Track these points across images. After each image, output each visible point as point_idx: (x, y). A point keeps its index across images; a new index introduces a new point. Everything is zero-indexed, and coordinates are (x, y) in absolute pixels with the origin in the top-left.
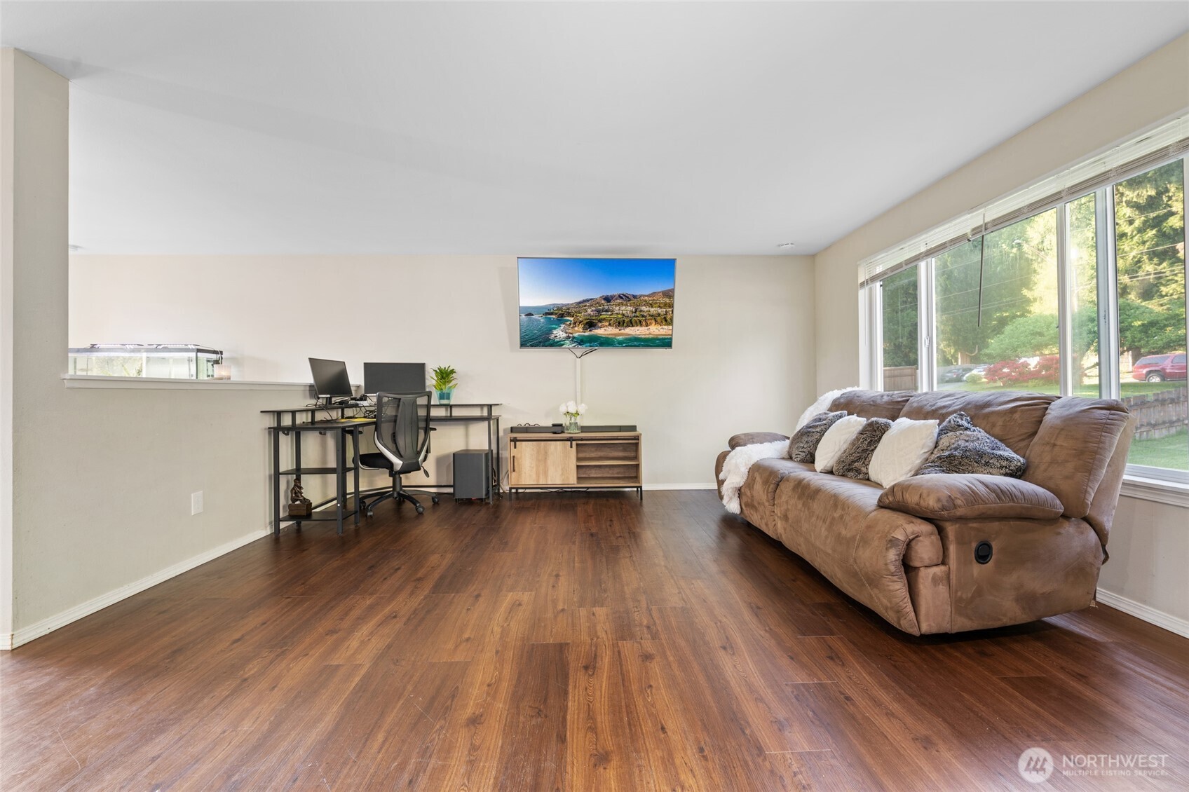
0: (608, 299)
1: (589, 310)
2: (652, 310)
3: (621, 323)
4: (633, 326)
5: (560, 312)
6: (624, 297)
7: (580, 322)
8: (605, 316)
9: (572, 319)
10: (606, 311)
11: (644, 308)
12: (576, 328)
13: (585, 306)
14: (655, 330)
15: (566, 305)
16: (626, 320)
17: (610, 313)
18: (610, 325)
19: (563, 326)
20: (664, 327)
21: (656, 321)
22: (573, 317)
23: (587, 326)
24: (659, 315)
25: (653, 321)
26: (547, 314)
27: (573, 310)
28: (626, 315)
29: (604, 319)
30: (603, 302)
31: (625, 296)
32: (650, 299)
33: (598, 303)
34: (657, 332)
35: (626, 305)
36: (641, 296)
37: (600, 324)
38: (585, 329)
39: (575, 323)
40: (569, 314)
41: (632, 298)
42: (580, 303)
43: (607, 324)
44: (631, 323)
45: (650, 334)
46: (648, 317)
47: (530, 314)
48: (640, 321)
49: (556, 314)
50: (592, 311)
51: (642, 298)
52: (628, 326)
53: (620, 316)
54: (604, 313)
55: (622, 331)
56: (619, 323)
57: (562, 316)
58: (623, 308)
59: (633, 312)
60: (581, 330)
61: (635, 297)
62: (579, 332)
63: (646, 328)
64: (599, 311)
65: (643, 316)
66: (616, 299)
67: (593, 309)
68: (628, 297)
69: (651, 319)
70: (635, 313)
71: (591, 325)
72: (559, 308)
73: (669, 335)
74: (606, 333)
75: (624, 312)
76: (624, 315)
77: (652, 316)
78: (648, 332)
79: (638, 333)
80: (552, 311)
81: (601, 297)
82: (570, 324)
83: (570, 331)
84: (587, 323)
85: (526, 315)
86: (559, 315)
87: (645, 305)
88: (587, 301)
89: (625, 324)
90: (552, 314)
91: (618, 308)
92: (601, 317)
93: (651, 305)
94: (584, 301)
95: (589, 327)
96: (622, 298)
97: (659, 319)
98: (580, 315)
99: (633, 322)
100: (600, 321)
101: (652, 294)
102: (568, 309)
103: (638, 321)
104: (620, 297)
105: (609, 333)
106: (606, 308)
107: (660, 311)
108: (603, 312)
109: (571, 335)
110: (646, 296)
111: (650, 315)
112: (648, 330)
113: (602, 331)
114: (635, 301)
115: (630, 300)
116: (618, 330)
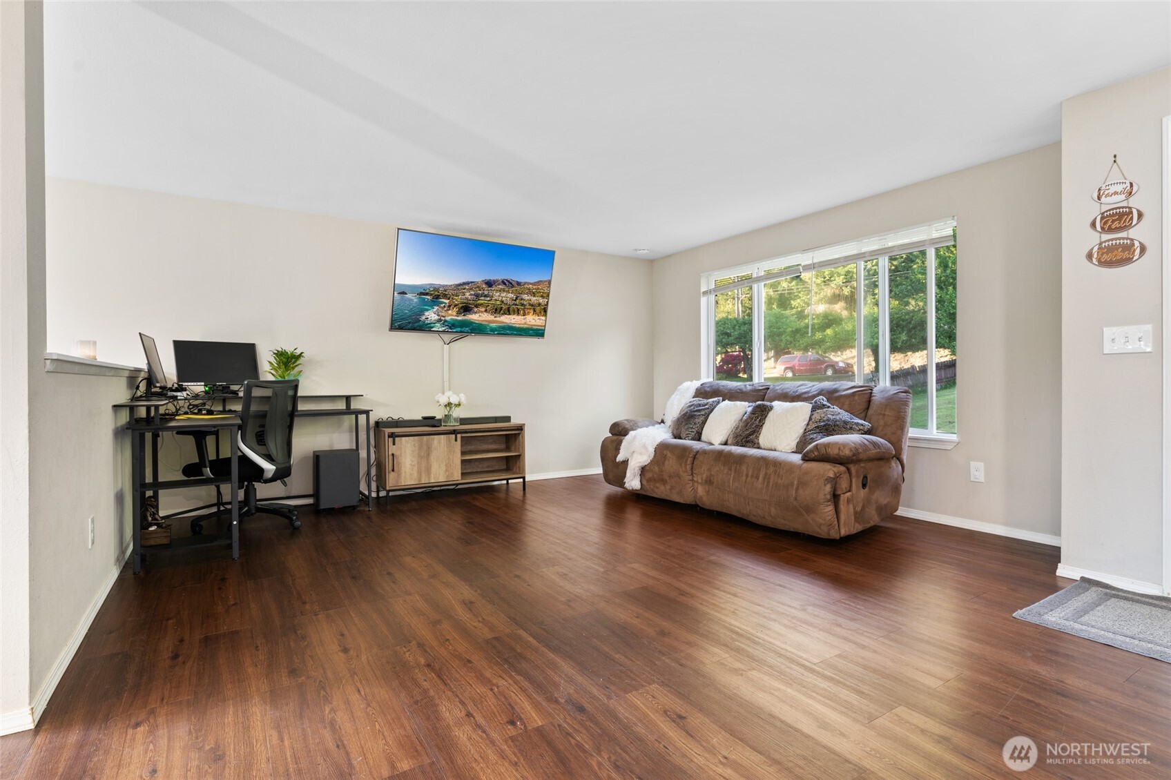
0: (489, 284)
1: (467, 294)
2: (534, 300)
3: (498, 310)
4: (510, 314)
5: (436, 293)
6: (507, 283)
7: (455, 306)
8: (483, 302)
9: (447, 301)
10: (486, 296)
11: (526, 297)
12: (450, 312)
13: (464, 289)
14: (532, 320)
15: (443, 286)
16: (504, 307)
17: (488, 299)
18: (486, 311)
19: (436, 308)
20: (541, 318)
21: (534, 311)
22: (449, 299)
23: (462, 311)
24: (539, 304)
25: (532, 311)
26: (422, 294)
27: (451, 292)
28: (505, 302)
29: (481, 304)
30: (484, 286)
31: (508, 281)
32: (534, 287)
33: (478, 287)
34: (533, 322)
35: (508, 292)
36: (525, 283)
37: (476, 309)
38: (459, 313)
39: (449, 306)
40: (445, 296)
41: (516, 285)
42: (460, 285)
43: (483, 309)
44: (509, 311)
45: (525, 323)
46: (528, 307)
47: (404, 293)
48: (518, 310)
49: (431, 295)
50: (471, 295)
51: (526, 286)
52: (505, 314)
53: (498, 303)
54: (482, 298)
55: (498, 319)
56: (496, 310)
57: (438, 297)
58: (504, 294)
59: (513, 300)
60: (455, 314)
61: (519, 284)
62: (452, 315)
63: (523, 317)
64: (477, 296)
65: (522, 305)
66: (499, 285)
67: (472, 293)
68: (511, 283)
69: (530, 309)
70: (515, 300)
71: (466, 309)
72: (436, 289)
73: (541, 326)
74: (480, 319)
75: (504, 299)
76: (502, 302)
77: (532, 305)
78: (523, 321)
79: (513, 321)
80: (428, 291)
81: (483, 281)
82: (445, 306)
83: (443, 314)
84: (462, 307)
85: (399, 293)
86: (434, 295)
87: (527, 294)
88: (468, 283)
89: (502, 312)
90: (427, 294)
91: (498, 294)
92: (479, 302)
93: (534, 293)
94: (464, 284)
95: (464, 312)
96: (505, 284)
97: (538, 309)
98: (456, 298)
99: (511, 309)
100: (477, 306)
101: (538, 282)
102: (445, 291)
103: (516, 310)
104: (503, 282)
105: (482, 319)
106: (486, 293)
107: (541, 301)
108: (481, 296)
109: (443, 319)
110: (531, 284)
111: (530, 305)
112: (524, 319)
113: (474, 317)
114: (518, 288)
115: (513, 286)
116: (493, 317)
